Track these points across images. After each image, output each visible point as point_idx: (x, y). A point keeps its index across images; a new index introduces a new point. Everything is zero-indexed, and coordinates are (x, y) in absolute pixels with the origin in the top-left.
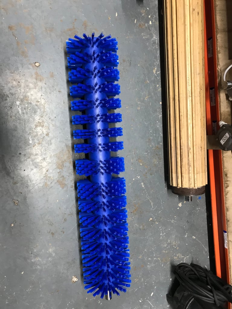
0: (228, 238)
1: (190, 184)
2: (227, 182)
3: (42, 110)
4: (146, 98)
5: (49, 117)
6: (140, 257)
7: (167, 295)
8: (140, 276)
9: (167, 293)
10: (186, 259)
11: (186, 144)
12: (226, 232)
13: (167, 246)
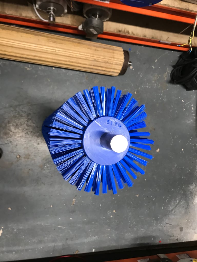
0: (164, 41)
1: (120, 65)
2: (125, 32)
6: (158, 105)
8: (169, 107)
9: (185, 90)
10: (169, 70)
11: (91, 62)
12: (160, 41)
13: (156, 83)
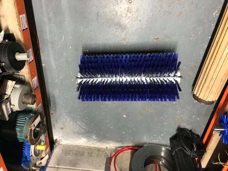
1: (204, 98)
3: (127, 31)
4: (200, 32)
5: (130, 35)
6: (162, 118)
7: (170, 138)
8: (158, 126)
11: (212, 75)
